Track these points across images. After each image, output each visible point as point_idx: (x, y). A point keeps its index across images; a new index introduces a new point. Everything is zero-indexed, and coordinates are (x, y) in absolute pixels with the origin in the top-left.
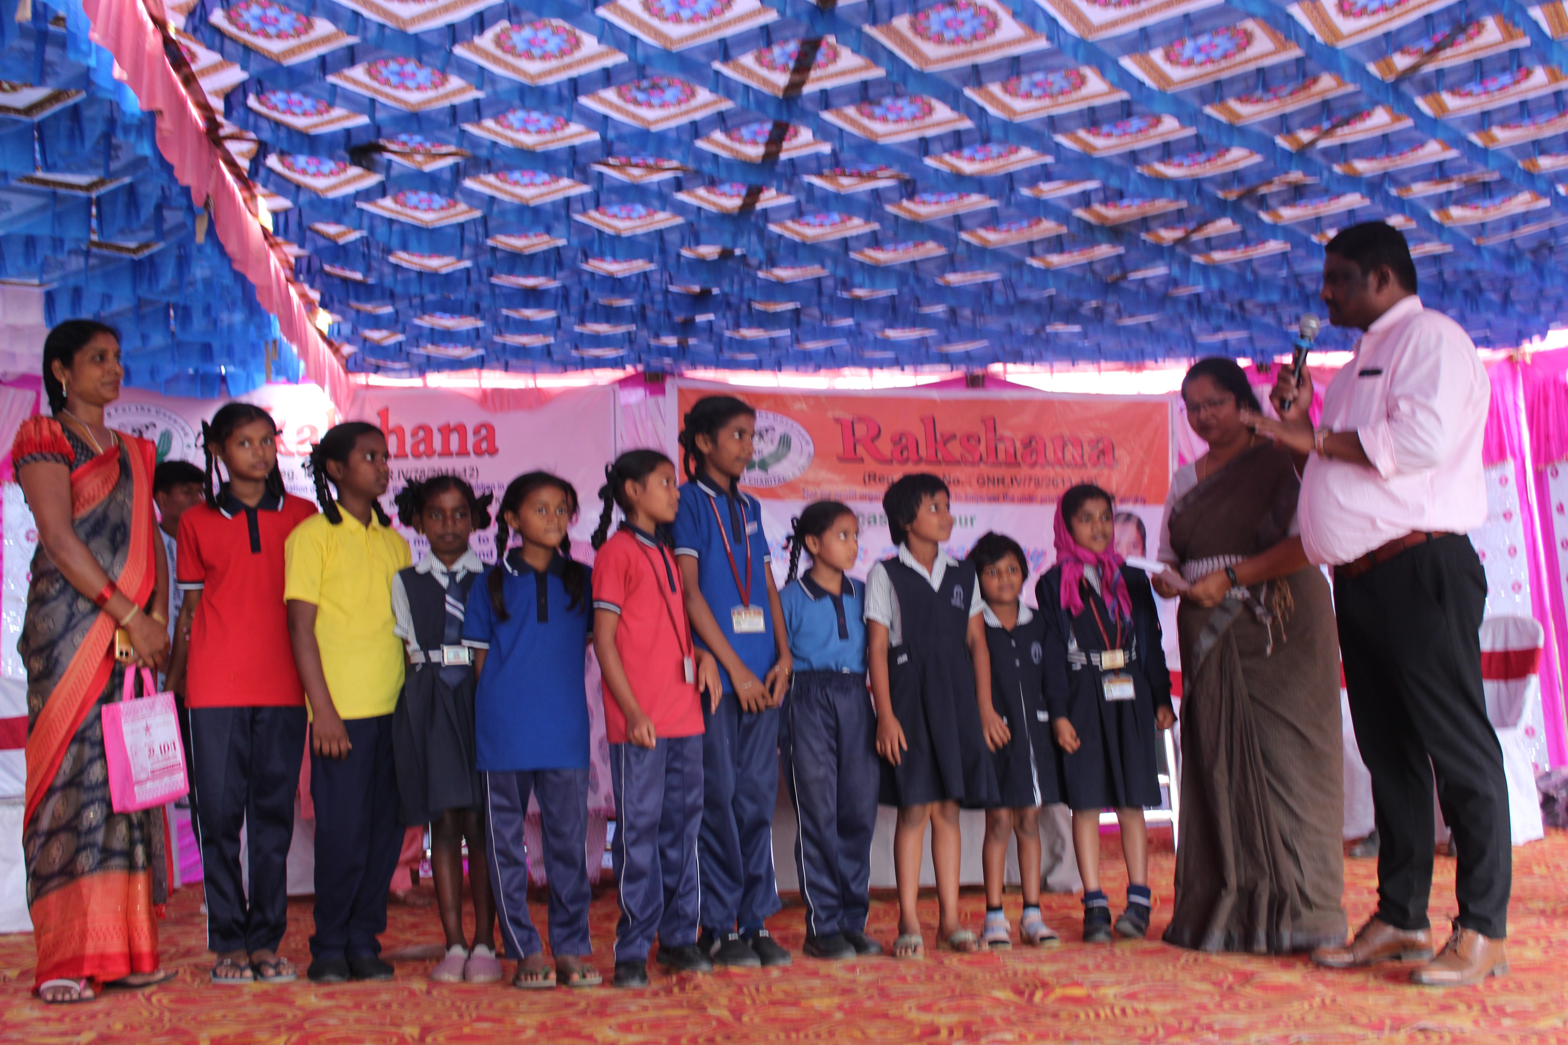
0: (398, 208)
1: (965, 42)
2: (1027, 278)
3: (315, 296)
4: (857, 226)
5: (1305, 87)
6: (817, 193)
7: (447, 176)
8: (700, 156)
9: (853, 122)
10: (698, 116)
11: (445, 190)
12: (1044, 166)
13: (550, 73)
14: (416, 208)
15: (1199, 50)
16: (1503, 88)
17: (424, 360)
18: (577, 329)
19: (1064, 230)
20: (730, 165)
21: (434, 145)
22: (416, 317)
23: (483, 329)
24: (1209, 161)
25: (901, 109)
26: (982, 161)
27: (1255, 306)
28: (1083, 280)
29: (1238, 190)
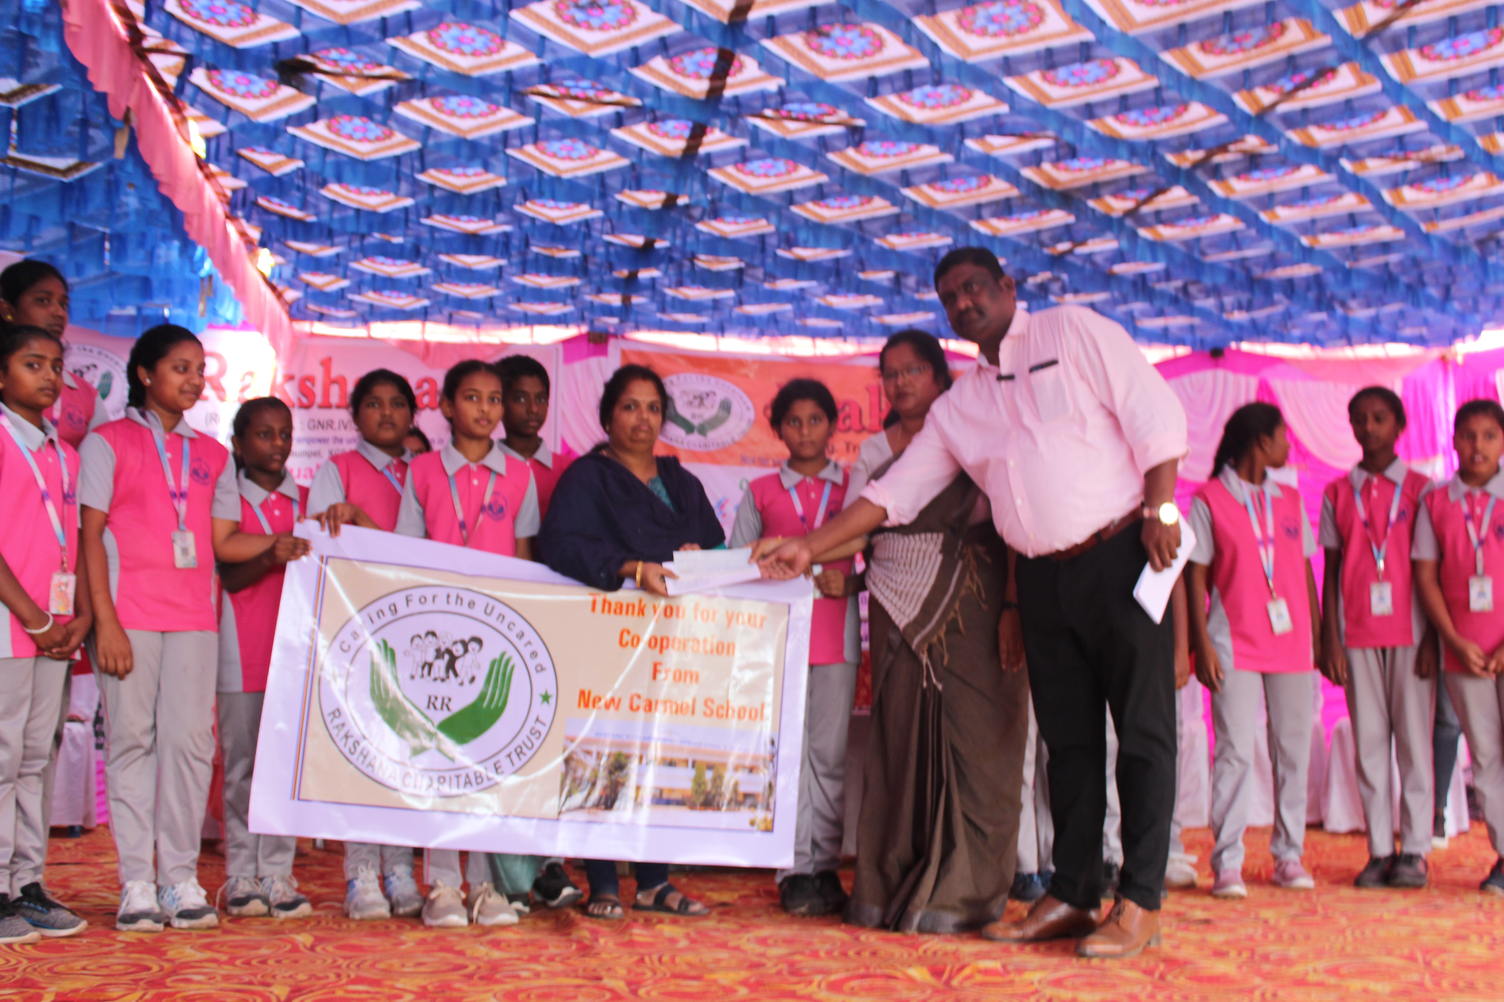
0: (333, 136)
3: (255, 234)
4: (805, 176)
5: (1272, 37)
6: (763, 138)
7: (380, 101)
8: (641, 89)
9: (800, 56)
10: (639, 41)
11: (378, 117)
12: (997, 117)
14: (350, 137)
16: (1474, 52)
17: (366, 309)
18: (518, 280)
19: (1014, 192)
20: (672, 100)
21: (367, 66)
22: (356, 260)
23: (427, 276)
24: (1166, 119)
25: (851, 42)
26: (934, 108)
27: (1201, 291)
28: (1029, 248)
29: (1193, 156)
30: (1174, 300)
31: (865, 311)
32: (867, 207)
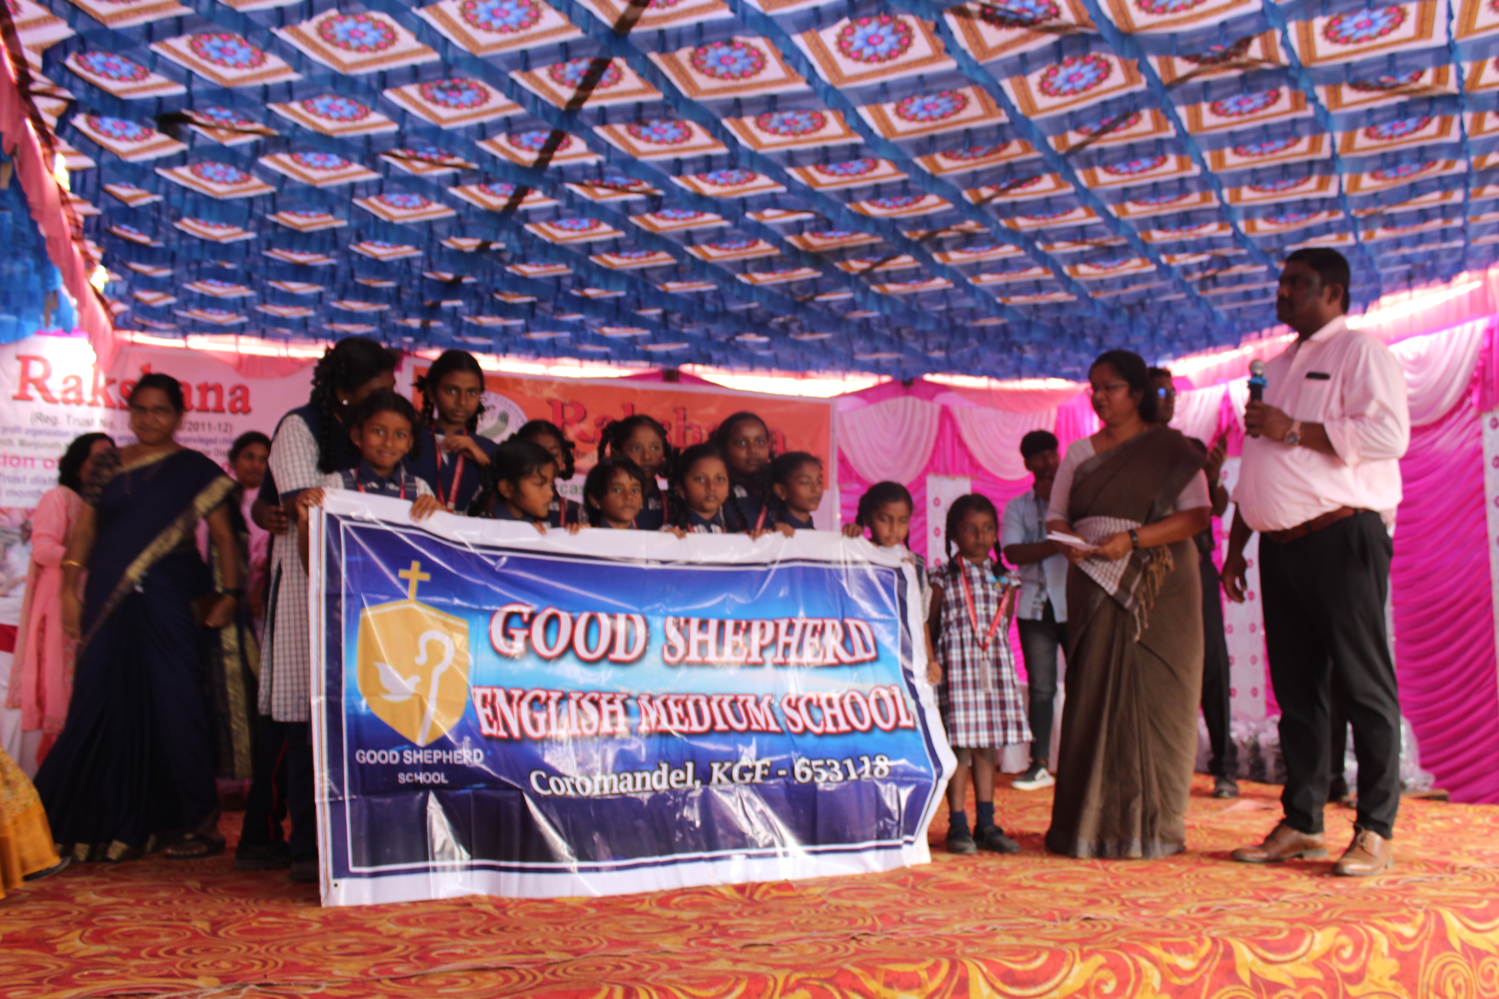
0: (195, 178)
1: (733, 78)
2: (737, 291)
3: (96, 254)
4: (605, 231)
5: (998, 150)
6: (577, 200)
7: (247, 152)
8: (481, 156)
9: (620, 138)
10: (486, 119)
11: (242, 165)
12: (773, 195)
13: (362, 64)
14: (210, 179)
15: (924, 108)
16: (1143, 171)
17: (189, 323)
18: (335, 305)
19: (776, 252)
20: (504, 167)
21: (240, 122)
22: (190, 282)
23: (250, 298)
24: (907, 204)
25: (665, 131)
26: (723, 185)
27: (910, 333)
28: (781, 297)
29: (922, 232)
30: (890, 341)
31: (633, 340)
32: (651, 258)
